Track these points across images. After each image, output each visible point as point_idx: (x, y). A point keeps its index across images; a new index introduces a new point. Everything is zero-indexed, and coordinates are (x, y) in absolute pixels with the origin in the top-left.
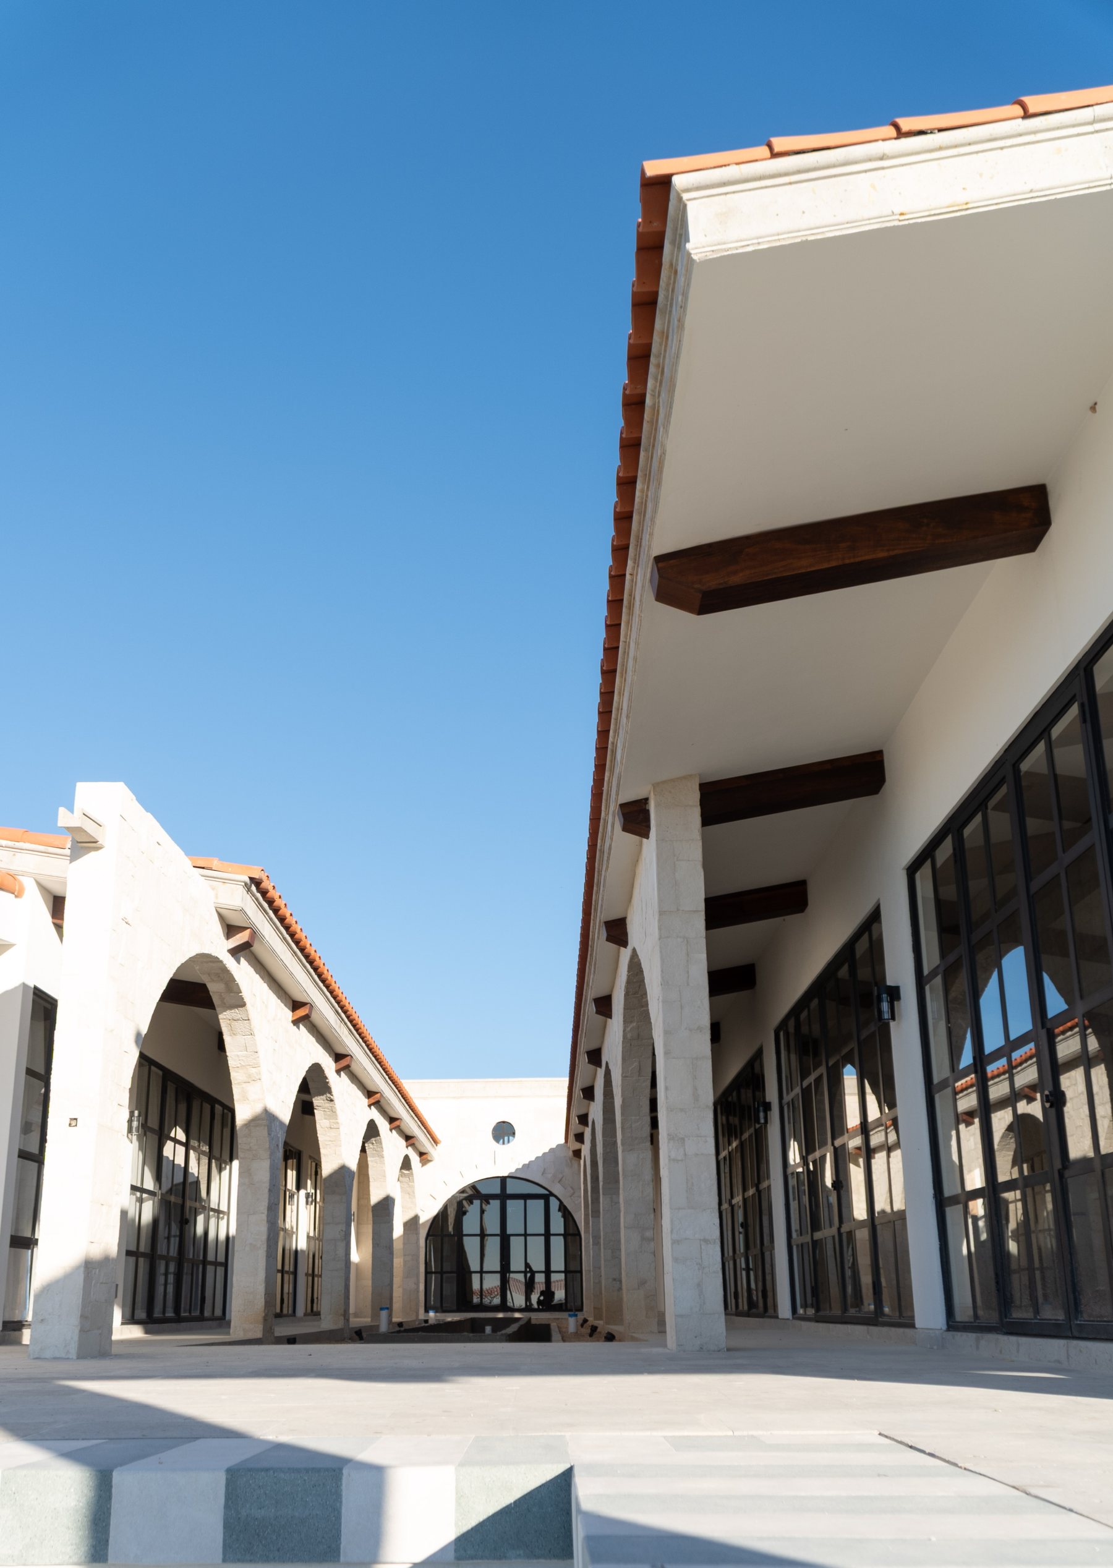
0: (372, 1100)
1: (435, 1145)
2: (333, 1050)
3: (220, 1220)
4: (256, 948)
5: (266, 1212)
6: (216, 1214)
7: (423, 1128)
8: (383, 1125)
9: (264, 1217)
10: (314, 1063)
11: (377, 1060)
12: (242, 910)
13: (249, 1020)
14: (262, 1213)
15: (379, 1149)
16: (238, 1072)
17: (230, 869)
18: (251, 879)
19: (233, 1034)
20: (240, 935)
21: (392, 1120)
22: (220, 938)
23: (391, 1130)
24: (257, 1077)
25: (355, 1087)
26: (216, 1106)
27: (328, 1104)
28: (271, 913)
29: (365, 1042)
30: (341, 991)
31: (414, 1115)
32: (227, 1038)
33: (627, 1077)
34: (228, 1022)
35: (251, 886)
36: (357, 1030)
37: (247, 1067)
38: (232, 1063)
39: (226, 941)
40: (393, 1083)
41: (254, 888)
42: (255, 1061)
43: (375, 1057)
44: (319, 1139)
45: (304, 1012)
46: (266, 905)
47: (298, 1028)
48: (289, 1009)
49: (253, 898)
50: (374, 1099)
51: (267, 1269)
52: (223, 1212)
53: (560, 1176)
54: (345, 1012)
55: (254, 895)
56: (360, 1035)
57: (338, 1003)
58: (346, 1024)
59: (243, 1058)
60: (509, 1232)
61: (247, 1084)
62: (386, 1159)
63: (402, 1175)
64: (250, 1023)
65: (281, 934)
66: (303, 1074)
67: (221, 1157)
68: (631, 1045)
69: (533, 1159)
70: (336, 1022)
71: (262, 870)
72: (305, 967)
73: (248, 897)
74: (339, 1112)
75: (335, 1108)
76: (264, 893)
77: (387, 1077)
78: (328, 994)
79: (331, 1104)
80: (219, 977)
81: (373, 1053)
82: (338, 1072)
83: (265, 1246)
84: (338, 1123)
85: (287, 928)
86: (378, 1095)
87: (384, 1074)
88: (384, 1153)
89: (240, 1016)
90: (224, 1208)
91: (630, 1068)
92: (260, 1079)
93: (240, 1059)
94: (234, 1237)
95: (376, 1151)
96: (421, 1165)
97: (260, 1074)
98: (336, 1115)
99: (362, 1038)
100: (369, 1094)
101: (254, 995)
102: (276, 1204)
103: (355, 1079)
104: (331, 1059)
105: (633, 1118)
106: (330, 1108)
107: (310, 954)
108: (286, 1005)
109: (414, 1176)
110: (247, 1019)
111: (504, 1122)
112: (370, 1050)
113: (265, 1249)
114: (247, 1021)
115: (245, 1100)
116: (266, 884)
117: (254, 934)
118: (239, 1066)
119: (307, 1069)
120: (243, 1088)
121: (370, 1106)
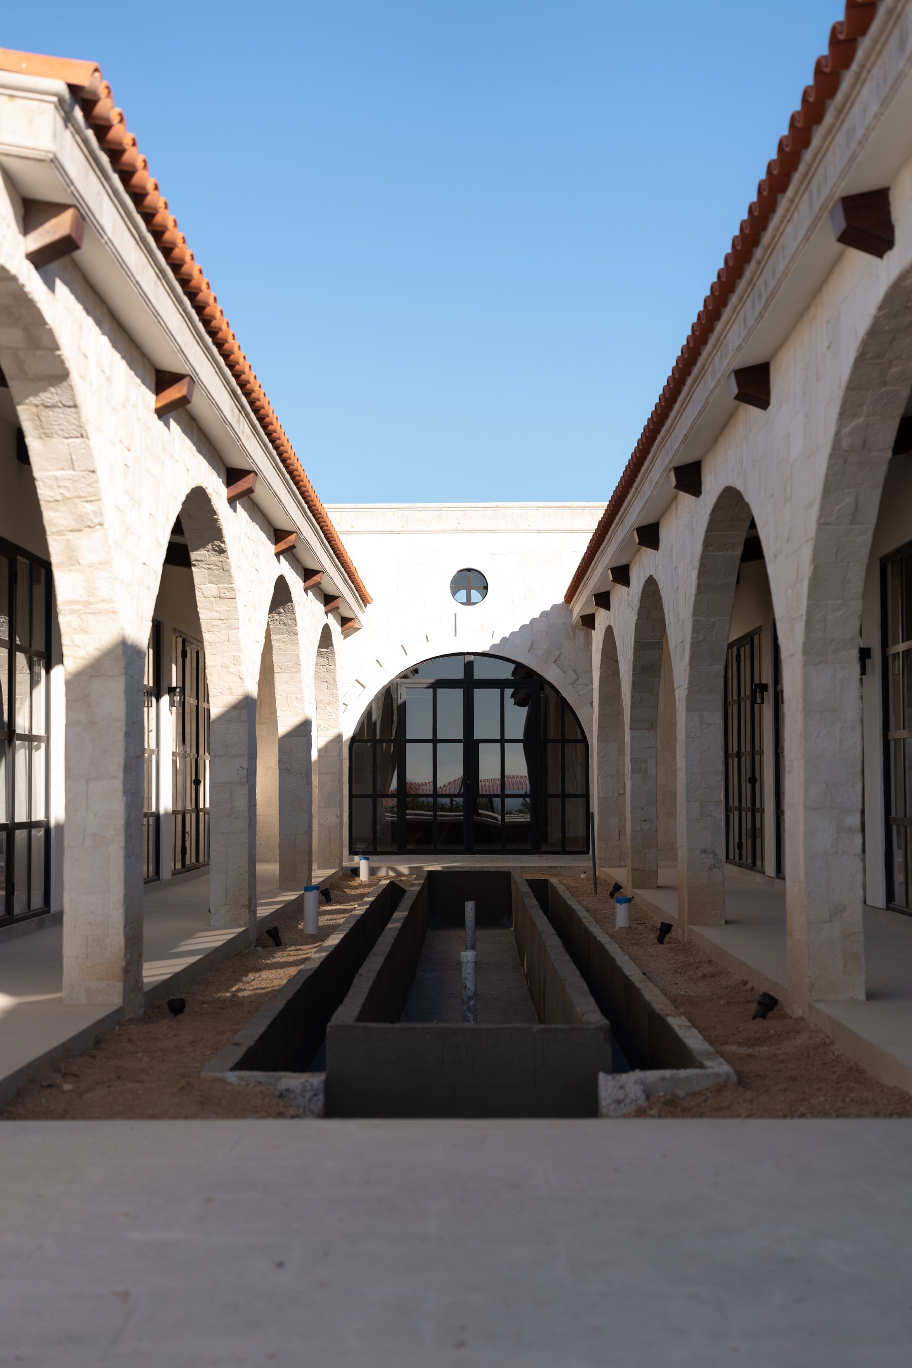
0: (283, 545)
1: (364, 607)
2: (223, 463)
3: (33, 751)
4: (87, 254)
5: (121, 775)
6: (27, 743)
7: (350, 582)
8: (295, 583)
9: (118, 784)
10: (194, 486)
11: (293, 478)
12: (54, 162)
13: (75, 406)
14: (115, 778)
15: (289, 621)
16: (58, 511)
17: (24, 65)
18: (74, 89)
19: (45, 434)
20: (53, 222)
21: (308, 574)
22: (8, 226)
23: (306, 590)
24: (96, 521)
25: (257, 526)
26: (19, 558)
27: (215, 558)
28: (115, 178)
29: (276, 448)
30: (242, 353)
31: (339, 564)
32: (33, 444)
33: (828, 524)
34: (34, 410)
35: (72, 109)
36: (265, 427)
37: (77, 500)
38: (43, 492)
39: (20, 237)
40: (314, 516)
41: (78, 114)
42: (90, 489)
43: (290, 473)
44: (201, 616)
45: (179, 391)
46: (105, 159)
47: (167, 425)
48: (150, 389)
49: (77, 137)
50: (286, 543)
51: (126, 880)
52: (38, 738)
53: (557, 653)
54: (247, 394)
55: (78, 131)
56: (269, 435)
57: (237, 376)
58: (247, 415)
59: (67, 484)
60: (477, 736)
61: (75, 534)
62: (300, 636)
63: (320, 655)
64: (78, 414)
65: (136, 227)
66: (176, 509)
67: (30, 646)
68: (846, 461)
69: (517, 629)
70: (233, 410)
71: (96, 70)
72: (180, 302)
73: (67, 136)
74: (234, 571)
75: (229, 564)
76: (102, 129)
77: (306, 506)
78: (221, 360)
79: (221, 558)
80: (10, 314)
81: (287, 467)
82: (232, 501)
83: (122, 838)
84: (233, 589)
85: (149, 216)
86: (293, 537)
87: (303, 501)
88: (298, 628)
89: (57, 398)
90: (39, 730)
91: (838, 508)
92: (101, 525)
93: (61, 484)
94: (60, 827)
95: (284, 624)
96: (343, 636)
97: (101, 514)
98: (230, 576)
99: (273, 441)
100: (278, 535)
101: (85, 355)
102: (138, 757)
103: (259, 514)
104: (221, 480)
105: (831, 602)
106: (219, 564)
107: (191, 275)
108: (144, 382)
109: (336, 655)
110: (71, 403)
111: (469, 570)
112: (284, 461)
113: (122, 844)
114: (72, 410)
115: (73, 565)
116: (107, 108)
117: (83, 219)
118: (59, 498)
119: (183, 498)
120: (68, 541)
121: (277, 555)
